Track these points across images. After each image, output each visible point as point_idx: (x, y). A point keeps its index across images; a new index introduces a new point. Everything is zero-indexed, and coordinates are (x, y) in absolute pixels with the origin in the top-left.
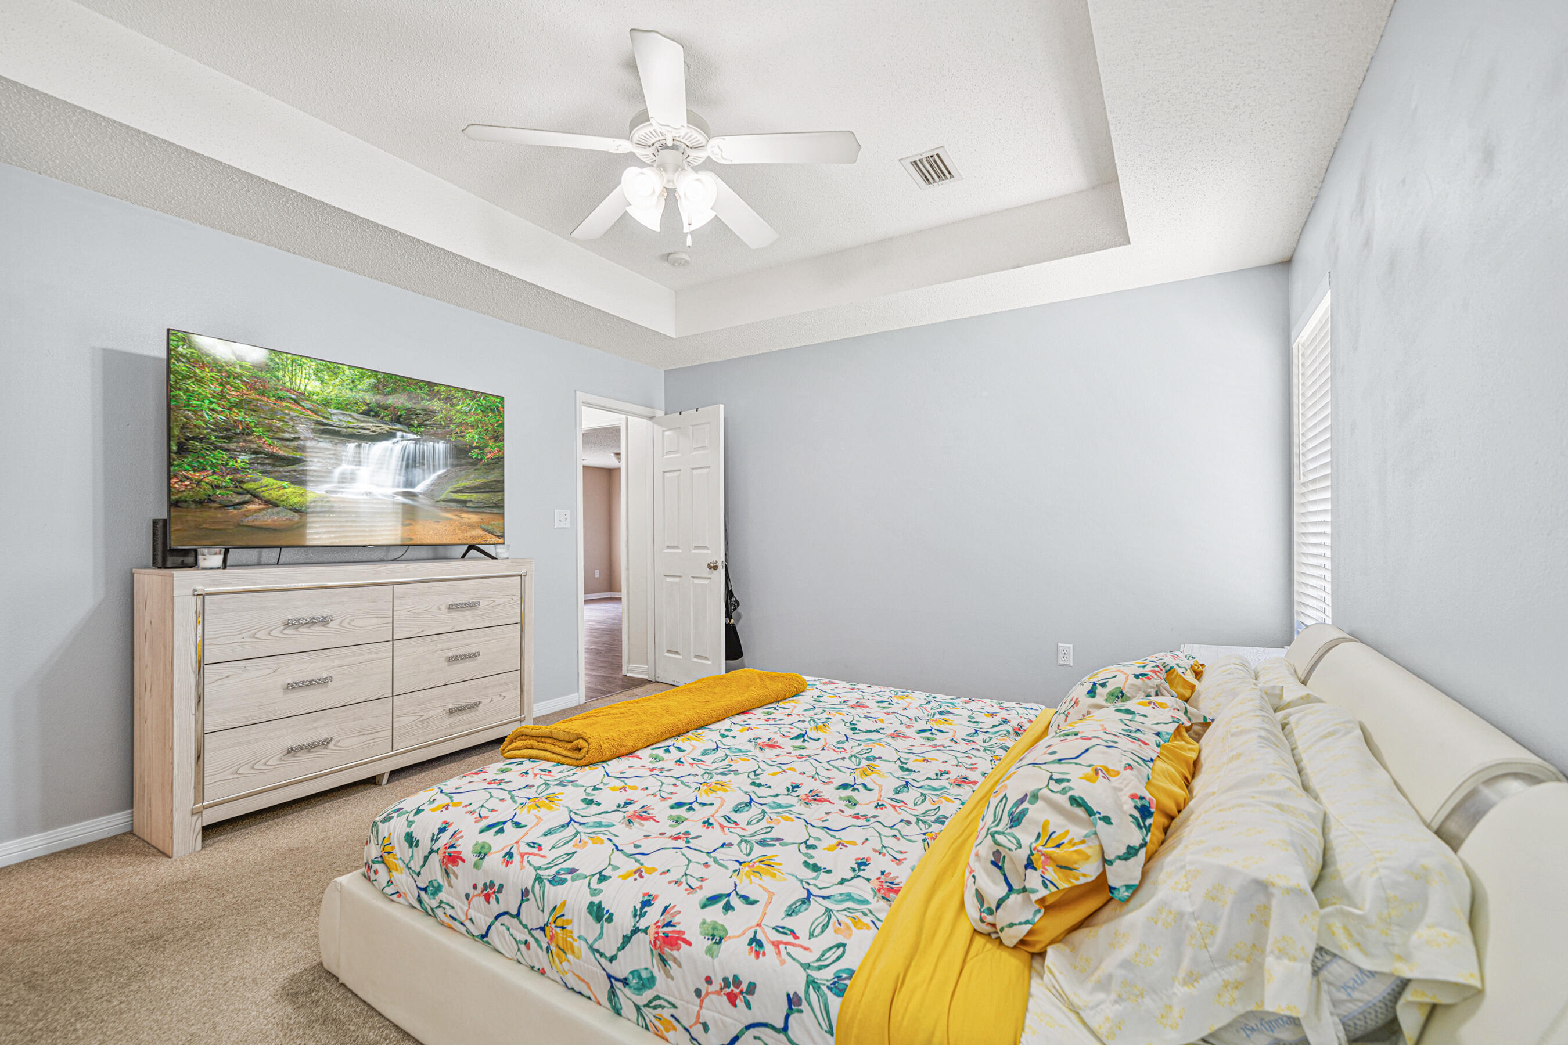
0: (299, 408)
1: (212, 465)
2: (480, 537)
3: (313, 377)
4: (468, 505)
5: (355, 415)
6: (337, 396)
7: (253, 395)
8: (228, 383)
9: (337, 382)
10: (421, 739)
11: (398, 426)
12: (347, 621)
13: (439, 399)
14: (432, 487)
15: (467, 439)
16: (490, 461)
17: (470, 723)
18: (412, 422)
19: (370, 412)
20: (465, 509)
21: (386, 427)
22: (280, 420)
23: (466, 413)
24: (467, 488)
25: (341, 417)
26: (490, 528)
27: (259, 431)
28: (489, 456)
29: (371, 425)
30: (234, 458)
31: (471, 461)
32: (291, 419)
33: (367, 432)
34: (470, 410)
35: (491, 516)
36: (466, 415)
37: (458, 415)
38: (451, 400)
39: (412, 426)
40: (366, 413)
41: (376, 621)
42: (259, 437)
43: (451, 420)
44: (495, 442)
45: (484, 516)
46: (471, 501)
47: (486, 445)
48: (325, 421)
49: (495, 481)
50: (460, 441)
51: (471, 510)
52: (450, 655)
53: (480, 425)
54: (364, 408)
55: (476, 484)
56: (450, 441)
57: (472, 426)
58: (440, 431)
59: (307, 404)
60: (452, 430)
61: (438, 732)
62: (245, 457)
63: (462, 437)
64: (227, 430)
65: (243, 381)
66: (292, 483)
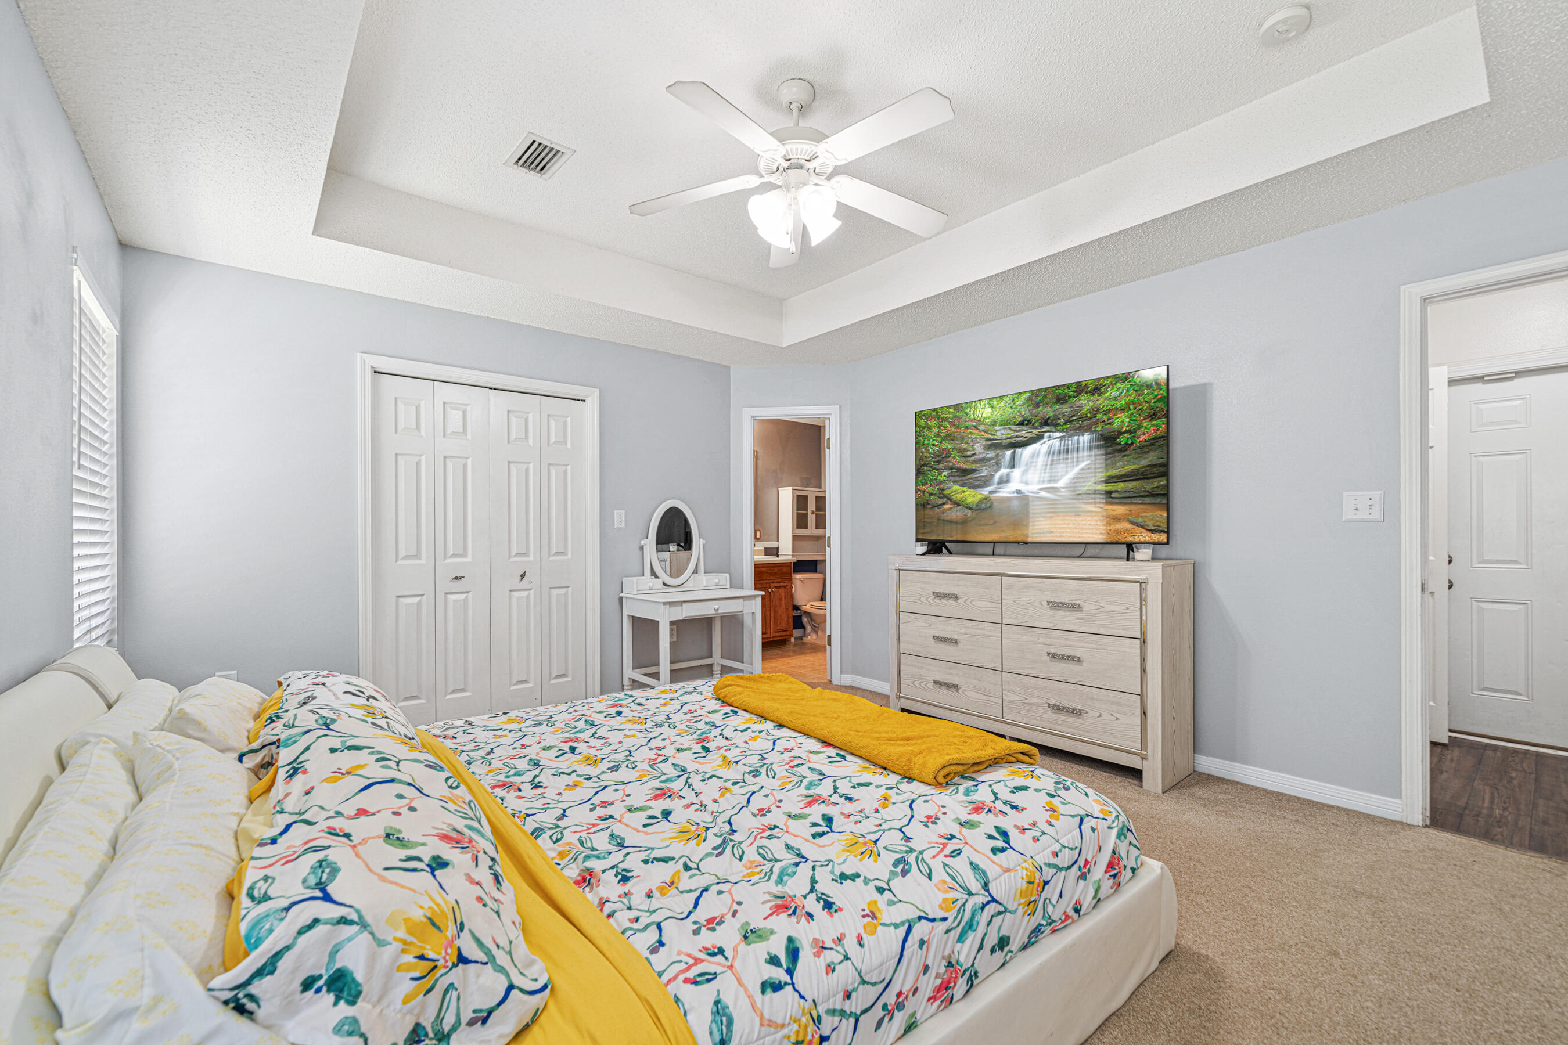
0: (977, 432)
1: (931, 480)
2: (1127, 531)
3: (987, 406)
4: (1113, 496)
5: (1013, 427)
6: (1001, 415)
7: (953, 430)
8: (942, 425)
9: (1002, 404)
10: (1025, 720)
11: (1047, 428)
12: (969, 600)
13: (1086, 393)
14: (1075, 481)
15: (1115, 426)
16: (1143, 443)
17: (1074, 728)
18: (1059, 422)
19: (1025, 422)
20: (1110, 500)
21: (1035, 431)
22: (966, 443)
23: (1115, 398)
24: (1113, 477)
25: (1003, 432)
26: (1140, 520)
27: (954, 453)
28: (1143, 438)
29: (1025, 433)
30: (940, 474)
31: (1118, 447)
32: (972, 441)
33: (1021, 439)
34: (1121, 393)
35: (1141, 507)
36: (1115, 400)
37: (1106, 402)
38: (1099, 390)
39: (1059, 424)
40: (1021, 423)
41: (989, 605)
42: (954, 458)
43: (1098, 410)
44: (1150, 421)
45: (1133, 507)
46: (1116, 491)
47: (1139, 427)
48: (992, 437)
49: (1148, 466)
50: (1107, 429)
51: (1117, 501)
52: (1052, 651)
53: (1132, 407)
54: (1020, 419)
55: (1123, 473)
56: (1095, 431)
57: (1122, 410)
58: (1085, 423)
59: (982, 428)
60: (1098, 420)
61: (1041, 720)
62: (946, 473)
63: (1110, 424)
64: (939, 456)
65: (949, 422)
66: (969, 488)
